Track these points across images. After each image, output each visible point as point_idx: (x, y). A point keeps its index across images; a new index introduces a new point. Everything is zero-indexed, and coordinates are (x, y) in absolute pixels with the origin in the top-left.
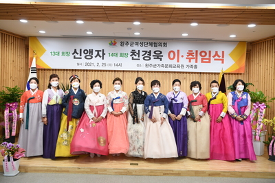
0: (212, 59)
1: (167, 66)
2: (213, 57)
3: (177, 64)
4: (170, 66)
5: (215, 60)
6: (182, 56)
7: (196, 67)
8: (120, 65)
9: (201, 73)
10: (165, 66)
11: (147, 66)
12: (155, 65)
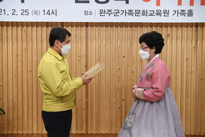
1: (137, 12)
3: (156, 8)
4: (144, 13)
7: (190, 13)
8: (54, 13)
9: (197, 25)
10: (134, 12)
11: (102, 14)
12: (117, 11)
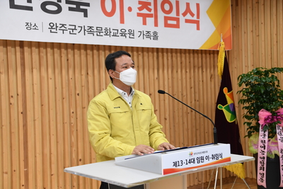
0: (182, 19)
2: (184, 14)
4: (107, 32)
5: (187, 21)
6: (130, 9)
7: (156, 37)
10: (95, 30)
11: (53, 30)
12: (73, 28)
